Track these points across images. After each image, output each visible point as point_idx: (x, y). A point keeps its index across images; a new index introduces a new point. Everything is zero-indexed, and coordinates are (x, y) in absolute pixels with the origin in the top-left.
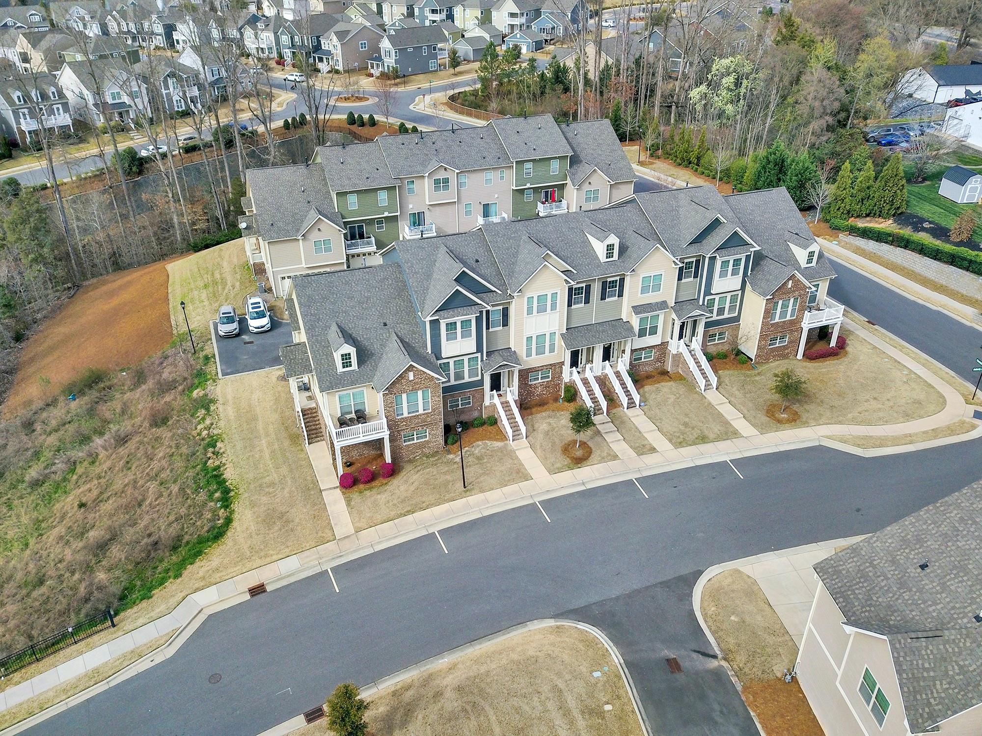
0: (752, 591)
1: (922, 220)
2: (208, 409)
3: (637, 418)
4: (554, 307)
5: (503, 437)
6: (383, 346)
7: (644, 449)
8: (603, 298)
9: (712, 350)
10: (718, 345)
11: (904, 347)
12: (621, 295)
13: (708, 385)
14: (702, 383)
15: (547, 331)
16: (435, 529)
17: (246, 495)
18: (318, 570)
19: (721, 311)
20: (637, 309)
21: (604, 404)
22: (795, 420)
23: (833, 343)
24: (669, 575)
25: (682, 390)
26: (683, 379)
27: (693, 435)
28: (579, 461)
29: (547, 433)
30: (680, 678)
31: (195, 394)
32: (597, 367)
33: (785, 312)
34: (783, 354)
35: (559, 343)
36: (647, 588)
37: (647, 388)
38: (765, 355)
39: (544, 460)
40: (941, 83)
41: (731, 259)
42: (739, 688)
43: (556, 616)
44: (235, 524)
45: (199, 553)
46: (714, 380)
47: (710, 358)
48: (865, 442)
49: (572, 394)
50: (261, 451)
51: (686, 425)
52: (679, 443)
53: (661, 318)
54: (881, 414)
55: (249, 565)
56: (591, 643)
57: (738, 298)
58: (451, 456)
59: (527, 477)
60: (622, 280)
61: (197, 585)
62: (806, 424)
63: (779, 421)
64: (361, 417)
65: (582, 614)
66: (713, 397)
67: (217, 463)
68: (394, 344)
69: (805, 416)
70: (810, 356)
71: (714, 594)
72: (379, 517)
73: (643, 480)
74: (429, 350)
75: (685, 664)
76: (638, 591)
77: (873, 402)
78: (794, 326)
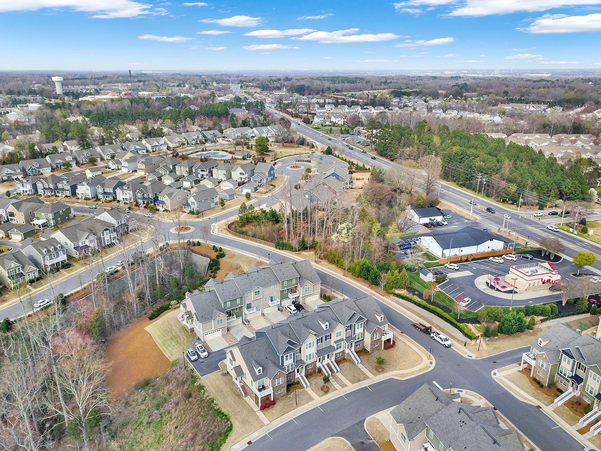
0: (378, 422)
1: (415, 290)
2: (203, 389)
3: (340, 375)
4: (313, 345)
5: (303, 388)
6: (267, 365)
7: (344, 386)
8: (326, 340)
9: (357, 350)
10: (359, 348)
11: (412, 341)
12: (331, 338)
13: (358, 362)
14: (356, 362)
15: (311, 353)
16: (292, 418)
17: (233, 416)
18: (264, 435)
19: (358, 338)
20: (336, 342)
21: (330, 373)
22: (383, 371)
23: (391, 343)
24: (357, 421)
25: (351, 364)
26: (350, 361)
27: (356, 379)
28: (327, 392)
29: (315, 384)
30: (365, 445)
31: (196, 384)
32: (326, 361)
33: (377, 337)
34: (378, 349)
35: (315, 355)
36: (353, 425)
37: (341, 365)
38: (373, 350)
39: (317, 393)
40: (421, 216)
41: (360, 324)
42: (378, 445)
43: (331, 436)
44: (234, 425)
45: (227, 436)
46: (359, 361)
47: (357, 352)
48: (402, 375)
49: (320, 371)
50: (230, 402)
51: (354, 376)
52: (353, 383)
53: (342, 344)
54: (406, 366)
55: (244, 436)
56: (342, 441)
57: (363, 334)
58: (289, 396)
59: (313, 399)
60: (331, 334)
61: (232, 444)
62: (386, 372)
63: (379, 372)
64: (264, 388)
65: (338, 435)
66: (360, 366)
67: (218, 407)
68: (271, 364)
69: (386, 369)
70: (386, 348)
71: (369, 424)
72: (275, 417)
73: (345, 395)
74: (280, 364)
75: (365, 442)
76: (351, 427)
77: (404, 362)
78: (380, 340)
